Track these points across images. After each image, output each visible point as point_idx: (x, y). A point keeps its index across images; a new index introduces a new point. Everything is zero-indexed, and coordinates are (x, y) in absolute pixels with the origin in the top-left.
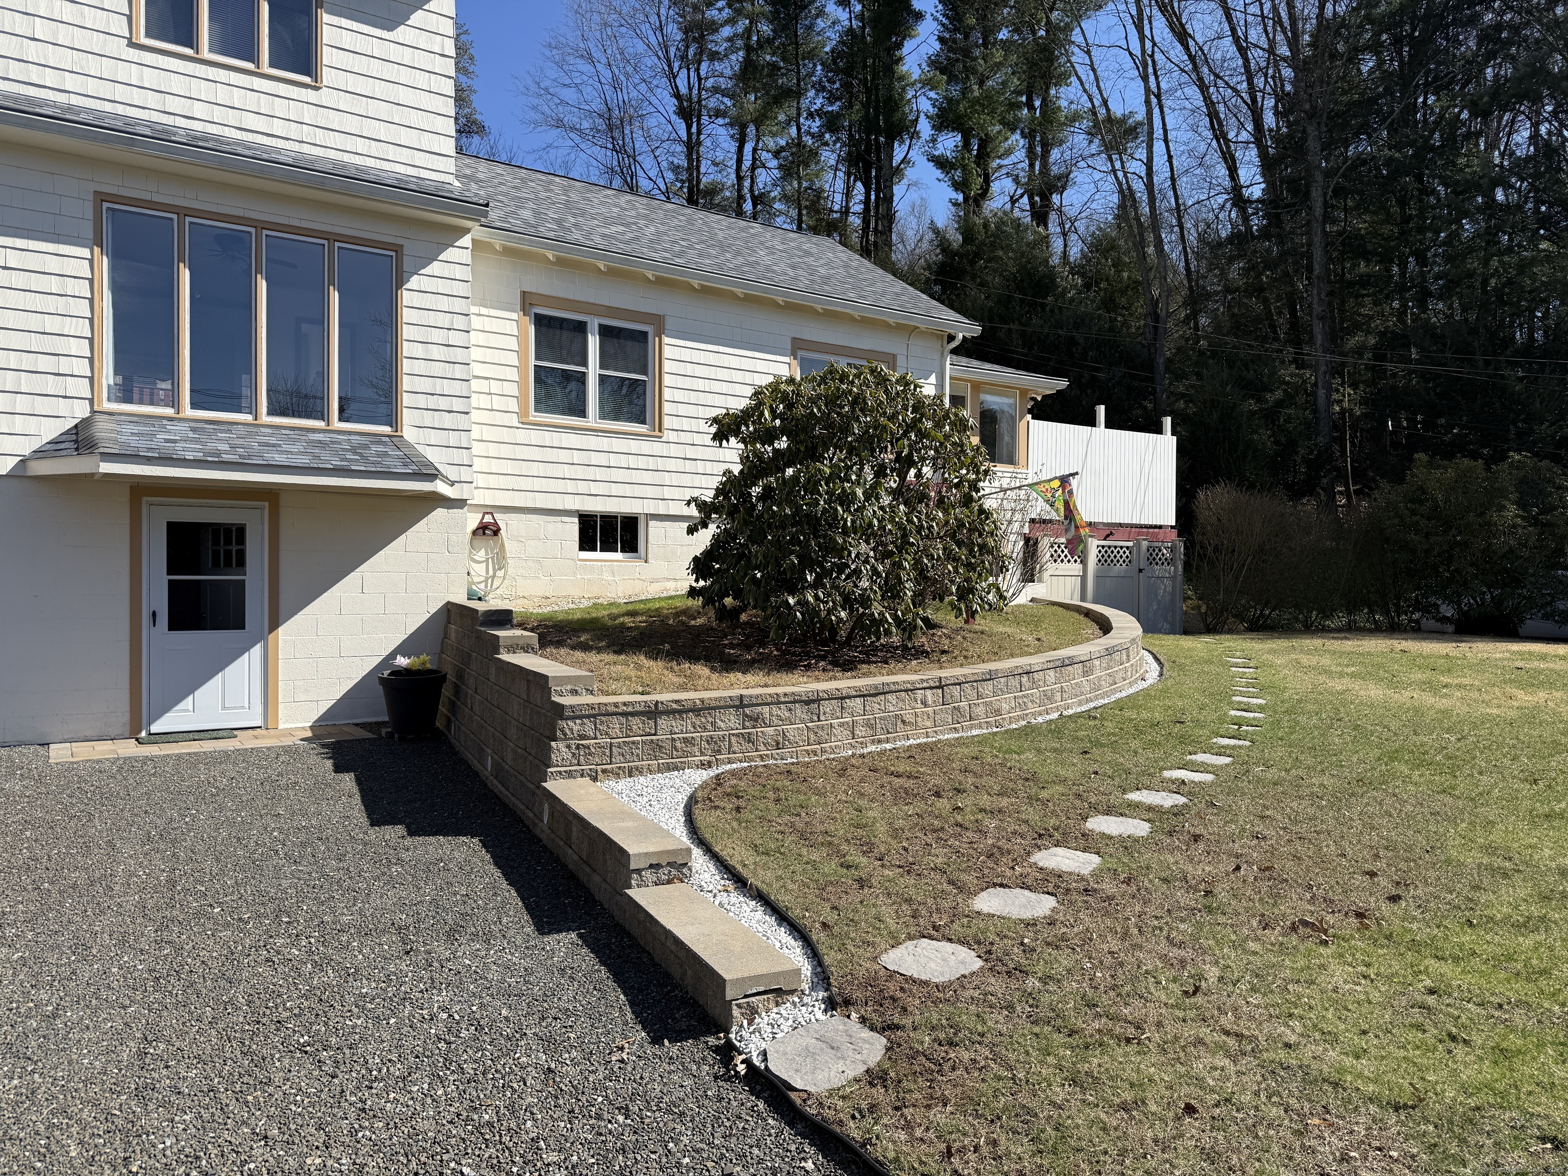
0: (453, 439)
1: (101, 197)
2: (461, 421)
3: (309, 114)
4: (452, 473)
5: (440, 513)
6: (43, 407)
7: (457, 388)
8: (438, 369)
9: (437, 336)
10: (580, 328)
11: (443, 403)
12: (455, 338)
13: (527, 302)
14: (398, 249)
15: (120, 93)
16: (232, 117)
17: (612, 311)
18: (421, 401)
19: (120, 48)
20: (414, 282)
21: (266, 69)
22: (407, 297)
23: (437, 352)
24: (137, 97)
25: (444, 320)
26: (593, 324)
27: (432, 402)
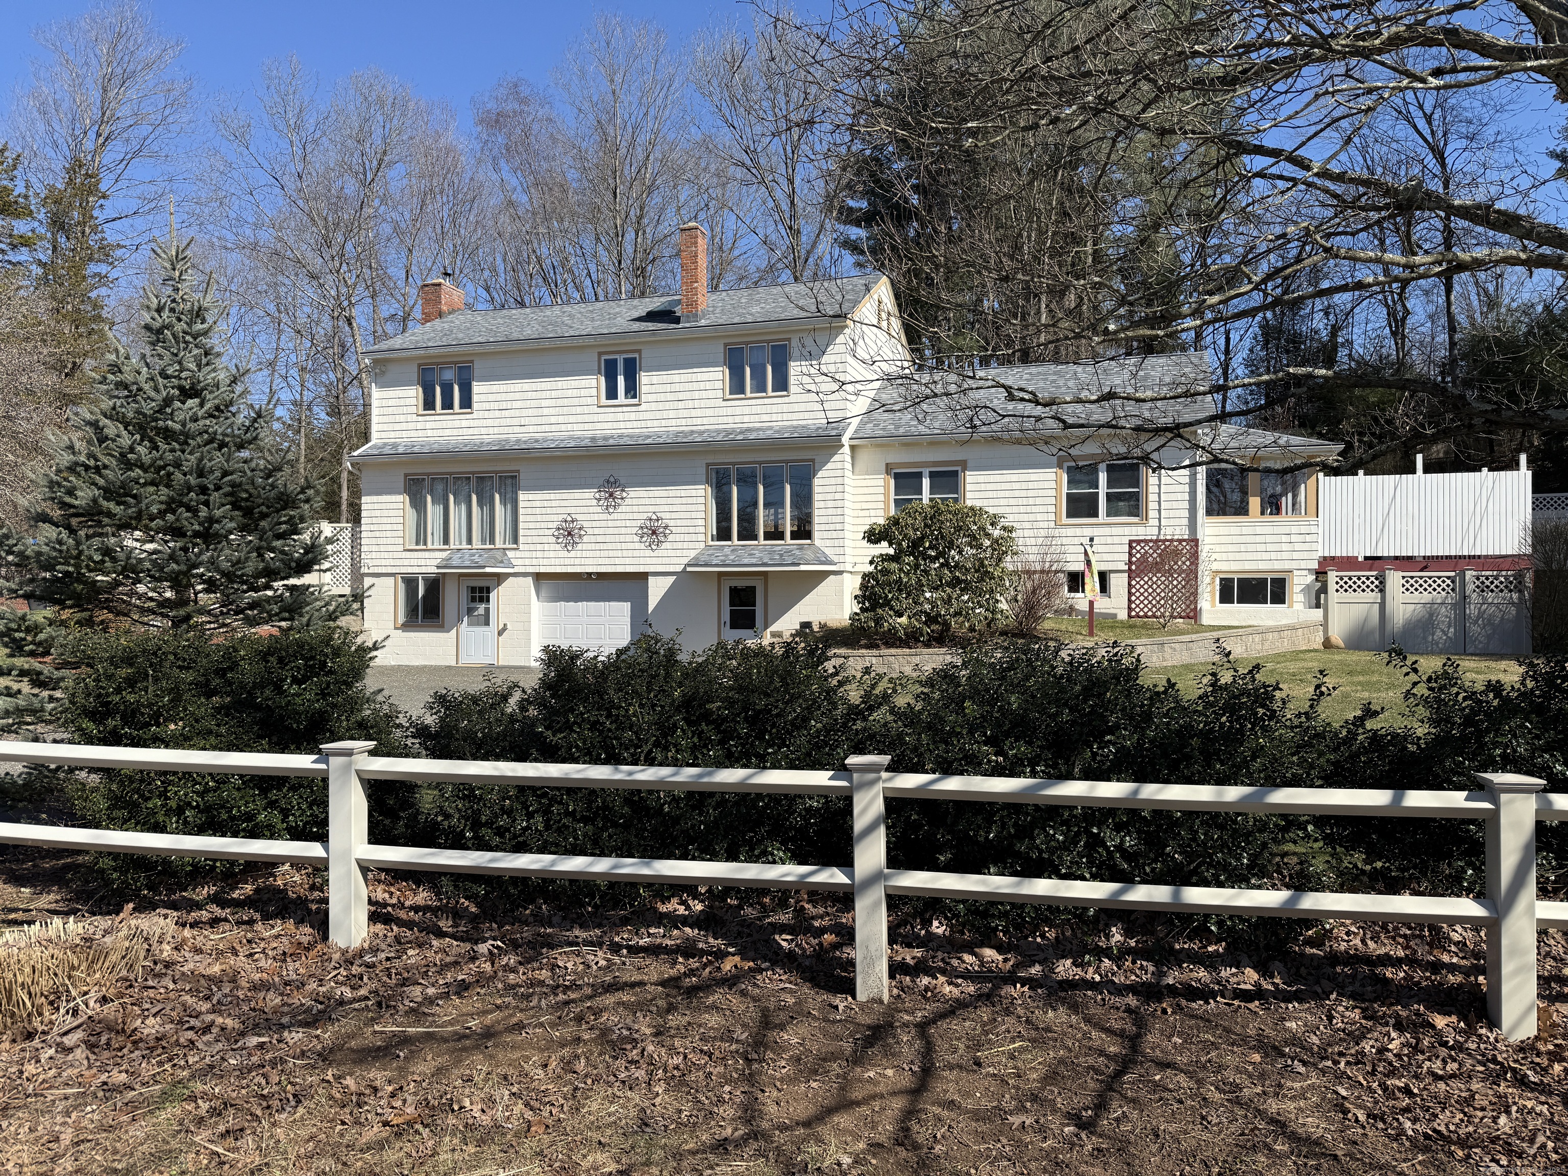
0: (836, 543)
1: (708, 465)
2: (840, 534)
3: (785, 408)
4: (835, 559)
5: (832, 577)
6: (691, 545)
7: (838, 519)
8: (830, 511)
9: (830, 497)
10: (919, 475)
11: (832, 527)
12: (838, 496)
13: (888, 469)
14: (813, 460)
15: (721, 420)
16: (757, 418)
17: (936, 464)
18: (823, 527)
19: (720, 403)
20: (820, 474)
21: (770, 394)
22: (816, 481)
23: (830, 504)
24: (725, 420)
25: (833, 489)
26: (926, 472)
27: (827, 527)
